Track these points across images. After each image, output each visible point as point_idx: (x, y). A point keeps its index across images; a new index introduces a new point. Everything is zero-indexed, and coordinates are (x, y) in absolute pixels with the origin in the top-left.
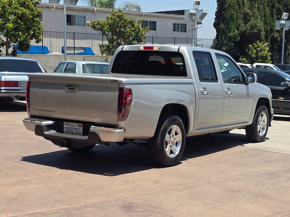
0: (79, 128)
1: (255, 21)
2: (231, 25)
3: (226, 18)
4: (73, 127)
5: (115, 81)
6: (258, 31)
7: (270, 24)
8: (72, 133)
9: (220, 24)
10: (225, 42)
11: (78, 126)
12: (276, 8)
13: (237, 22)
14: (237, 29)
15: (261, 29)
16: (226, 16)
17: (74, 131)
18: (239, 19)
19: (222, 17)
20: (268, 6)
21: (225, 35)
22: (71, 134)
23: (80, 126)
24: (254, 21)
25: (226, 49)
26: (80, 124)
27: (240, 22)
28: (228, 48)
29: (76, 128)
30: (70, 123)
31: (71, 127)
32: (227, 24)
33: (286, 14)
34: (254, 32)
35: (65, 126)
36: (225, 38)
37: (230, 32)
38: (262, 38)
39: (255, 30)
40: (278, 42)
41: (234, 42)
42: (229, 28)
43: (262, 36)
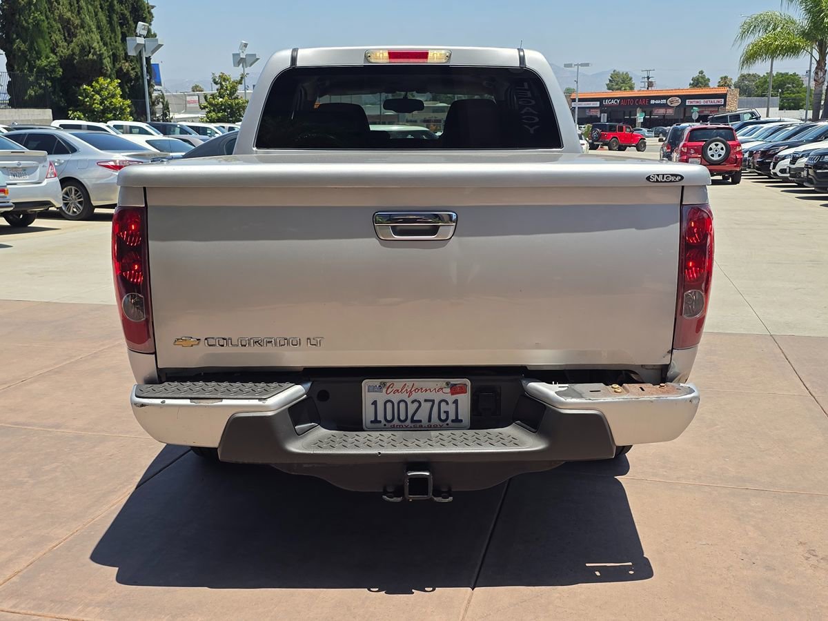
0: (451, 398)
1: (88, 38)
2: (39, 42)
3: (26, 29)
4: (415, 396)
5: (672, 178)
6: (97, 58)
7: (110, 44)
8: (412, 425)
9: (14, 40)
10: (31, 79)
11: (448, 390)
12: (118, 13)
13: (50, 37)
14: (53, 51)
15: (103, 54)
16: (26, 25)
17: (422, 415)
18: (55, 32)
19: (14, 26)
20: (101, 8)
21: (29, 66)
22: (407, 429)
23: (455, 390)
24: (85, 38)
25: (35, 93)
26: (453, 381)
27: (57, 38)
28: (41, 91)
29: (433, 401)
30: (398, 383)
31: (404, 396)
32: (29, 41)
33: (144, 25)
34: (91, 60)
35: (368, 397)
36: (31, 70)
37: (39, 58)
38: (107, 70)
39: (90, 56)
40: (131, 80)
41: (52, 80)
42: (35, 50)
43: (106, 67)
